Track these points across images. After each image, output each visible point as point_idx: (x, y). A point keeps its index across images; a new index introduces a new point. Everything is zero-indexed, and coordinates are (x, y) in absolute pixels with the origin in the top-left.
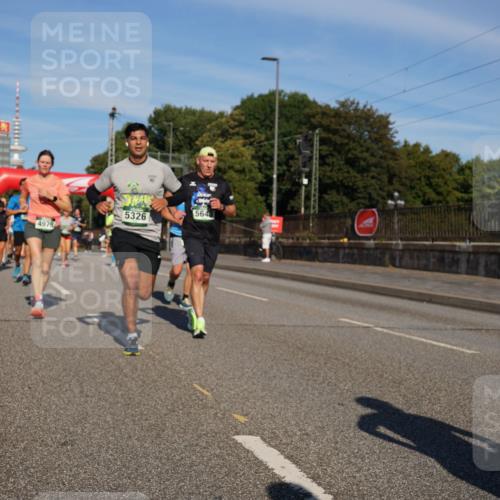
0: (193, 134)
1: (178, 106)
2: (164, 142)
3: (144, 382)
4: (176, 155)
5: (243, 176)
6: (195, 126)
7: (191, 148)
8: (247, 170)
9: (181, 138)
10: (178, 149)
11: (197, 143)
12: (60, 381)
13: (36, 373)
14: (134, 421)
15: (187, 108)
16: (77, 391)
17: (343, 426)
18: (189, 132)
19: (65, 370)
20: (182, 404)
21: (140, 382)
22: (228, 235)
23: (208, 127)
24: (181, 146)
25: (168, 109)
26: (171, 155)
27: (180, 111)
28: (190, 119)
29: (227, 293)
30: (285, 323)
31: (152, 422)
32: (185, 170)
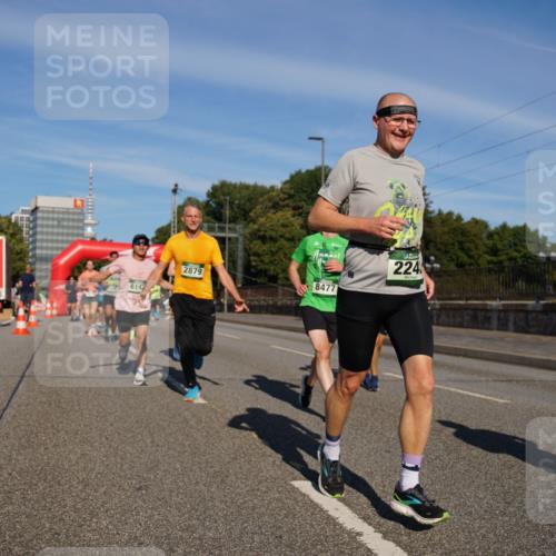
0: (248, 206)
1: (233, 182)
2: (221, 214)
4: (232, 225)
6: (250, 200)
7: (245, 220)
9: (236, 210)
10: (233, 220)
11: (252, 214)
12: (133, 432)
13: (112, 425)
14: (200, 468)
15: (241, 184)
16: (148, 441)
18: (244, 204)
19: (137, 422)
20: (244, 452)
22: (280, 297)
23: (261, 200)
24: (237, 218)
25: (223, 184)
26: (227, 226)
27: (235, 186)
28: (245, 193)
29: (280, 350)
31: (217, 469)
32: (241, 239)
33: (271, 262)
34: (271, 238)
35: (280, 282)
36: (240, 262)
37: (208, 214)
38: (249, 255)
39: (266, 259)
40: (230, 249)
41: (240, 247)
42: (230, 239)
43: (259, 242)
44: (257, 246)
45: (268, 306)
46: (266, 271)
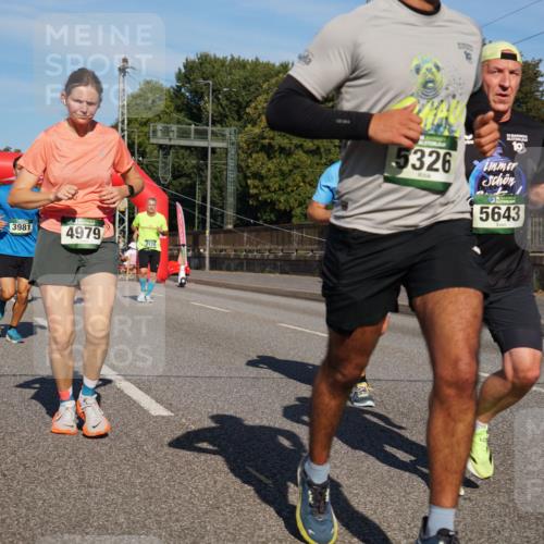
0: (244, 96)
1: (220, 56)
2: (199, 109)
3: (173, 464)
4: (218, 128)
5: (316, 159)
6: (246, 85)
7: (240, 119)
8: (322, 150)
9: (224, 103)
10: (220, 120)
11: (248, 110)
12: (50, 463)
13: (14, 453)
14: (159, 523)
15: (233, 59)
16: (74, 479)
17: (472, 532)
18: (237, 94)
19: (56, 447)
20: (230, 497)
21: (168, 465)
22: (295, 246)
23: (265, 86)
24: (226, 116)
25: (205, 60)
26: (210, 129)
27: (223, 62)
28: (238, 74)
29: (294, 331)
30: (381, 376)
31: (186, 523)
32: (232, 151)
33: (281, 189)
34: (282, 150)
35: (295, 221)
36: (231, 189)
37: (178, 109)
38: (246, 177)
39: (274, 183)
40: (214, 166)
41: (232, 164)
42: (214, 150)
43: (262, 156)
44: (259, 162)
45: (276, 259)
46: (273, 203)
